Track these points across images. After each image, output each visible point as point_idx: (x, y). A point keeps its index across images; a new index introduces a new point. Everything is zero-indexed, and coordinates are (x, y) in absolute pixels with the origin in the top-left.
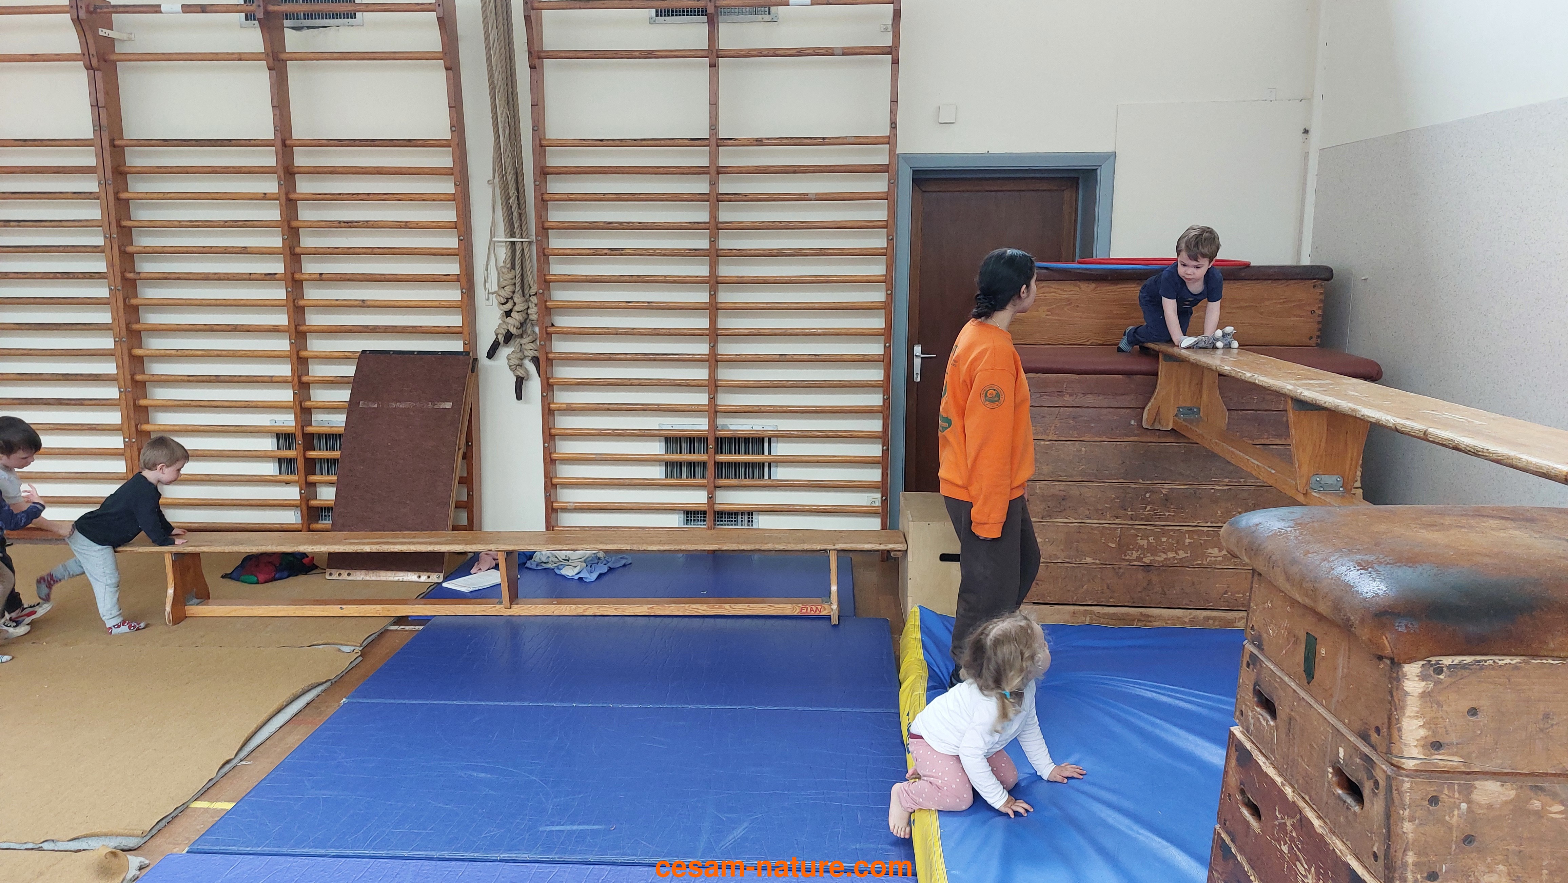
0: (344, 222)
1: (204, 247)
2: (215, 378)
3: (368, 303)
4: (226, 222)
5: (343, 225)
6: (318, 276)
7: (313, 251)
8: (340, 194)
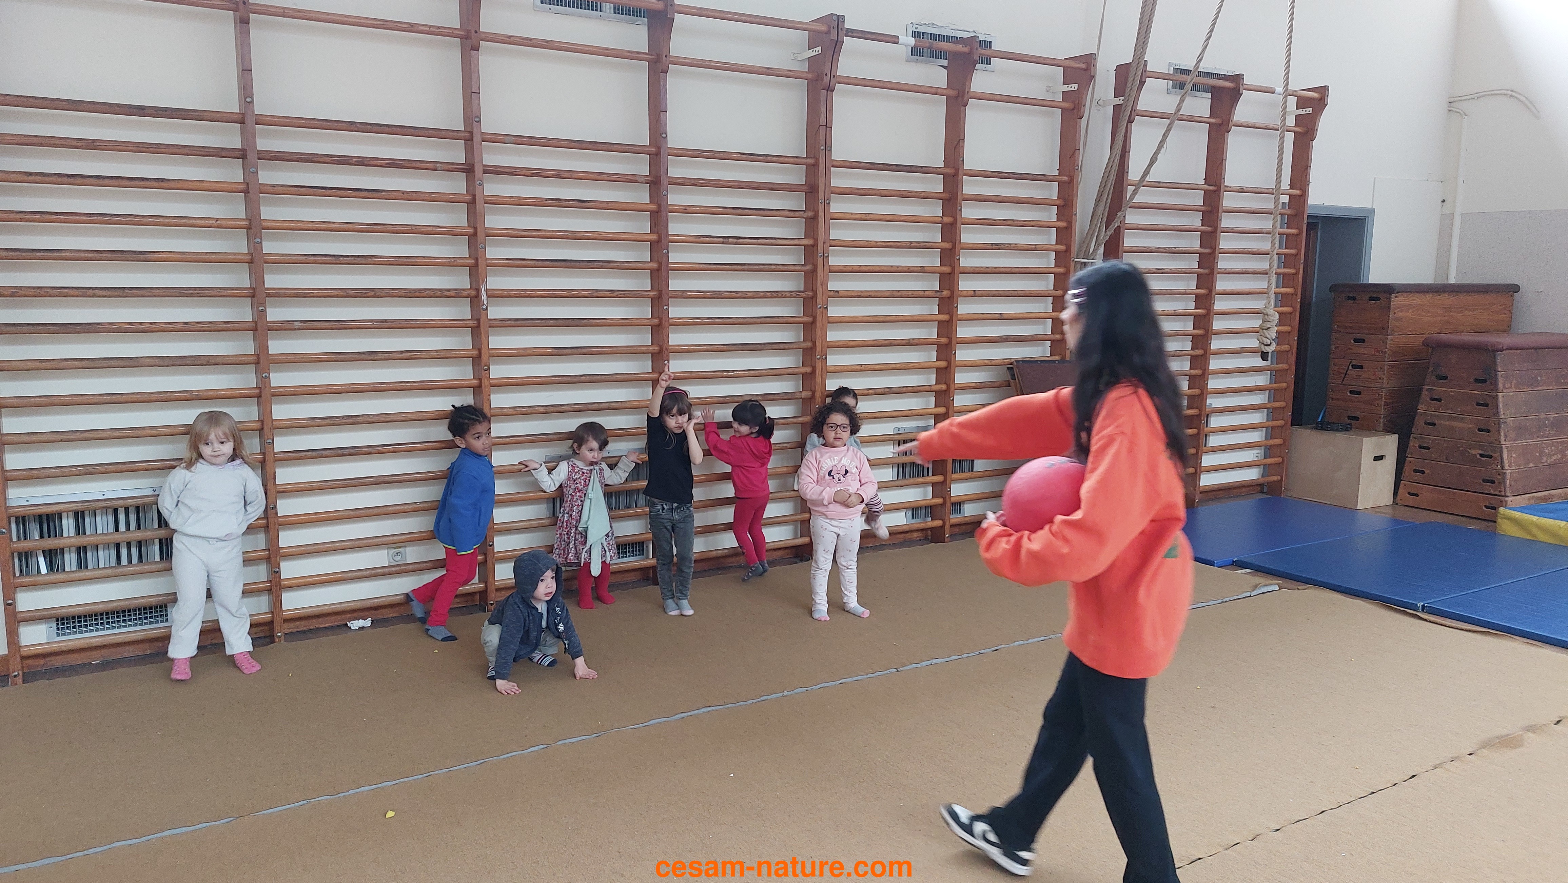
0: (996, 245)
1: (892, 266)
2: (888, 390)
3: (1005, 316)
4: (911, 243)
5: (994, 247)
6: (973, 292)
7: (971, 270)
8: (994, 220)
